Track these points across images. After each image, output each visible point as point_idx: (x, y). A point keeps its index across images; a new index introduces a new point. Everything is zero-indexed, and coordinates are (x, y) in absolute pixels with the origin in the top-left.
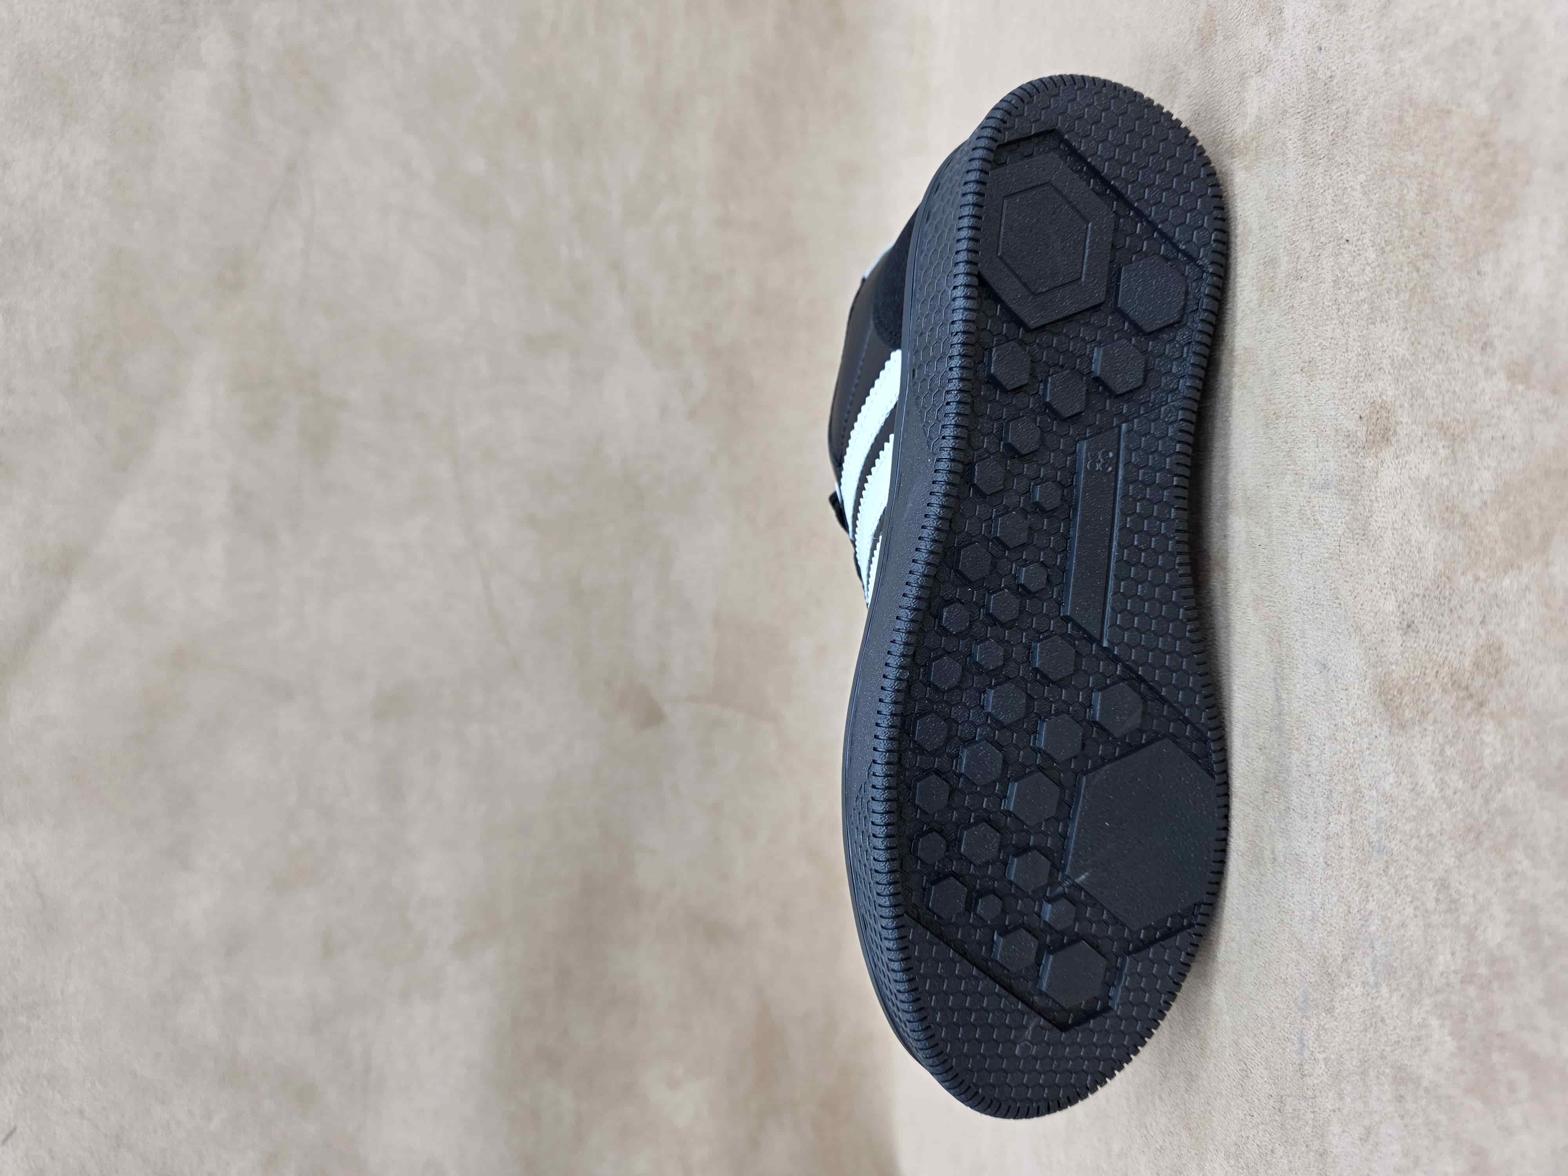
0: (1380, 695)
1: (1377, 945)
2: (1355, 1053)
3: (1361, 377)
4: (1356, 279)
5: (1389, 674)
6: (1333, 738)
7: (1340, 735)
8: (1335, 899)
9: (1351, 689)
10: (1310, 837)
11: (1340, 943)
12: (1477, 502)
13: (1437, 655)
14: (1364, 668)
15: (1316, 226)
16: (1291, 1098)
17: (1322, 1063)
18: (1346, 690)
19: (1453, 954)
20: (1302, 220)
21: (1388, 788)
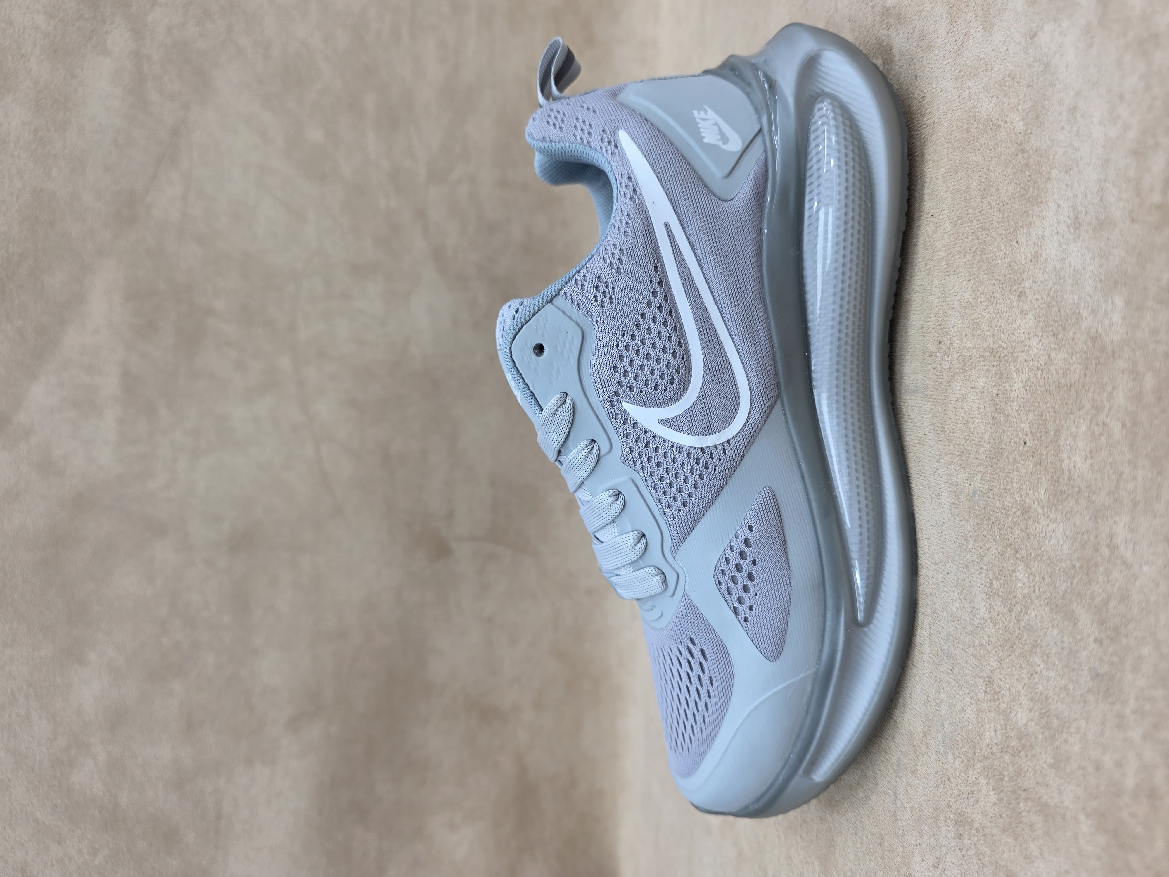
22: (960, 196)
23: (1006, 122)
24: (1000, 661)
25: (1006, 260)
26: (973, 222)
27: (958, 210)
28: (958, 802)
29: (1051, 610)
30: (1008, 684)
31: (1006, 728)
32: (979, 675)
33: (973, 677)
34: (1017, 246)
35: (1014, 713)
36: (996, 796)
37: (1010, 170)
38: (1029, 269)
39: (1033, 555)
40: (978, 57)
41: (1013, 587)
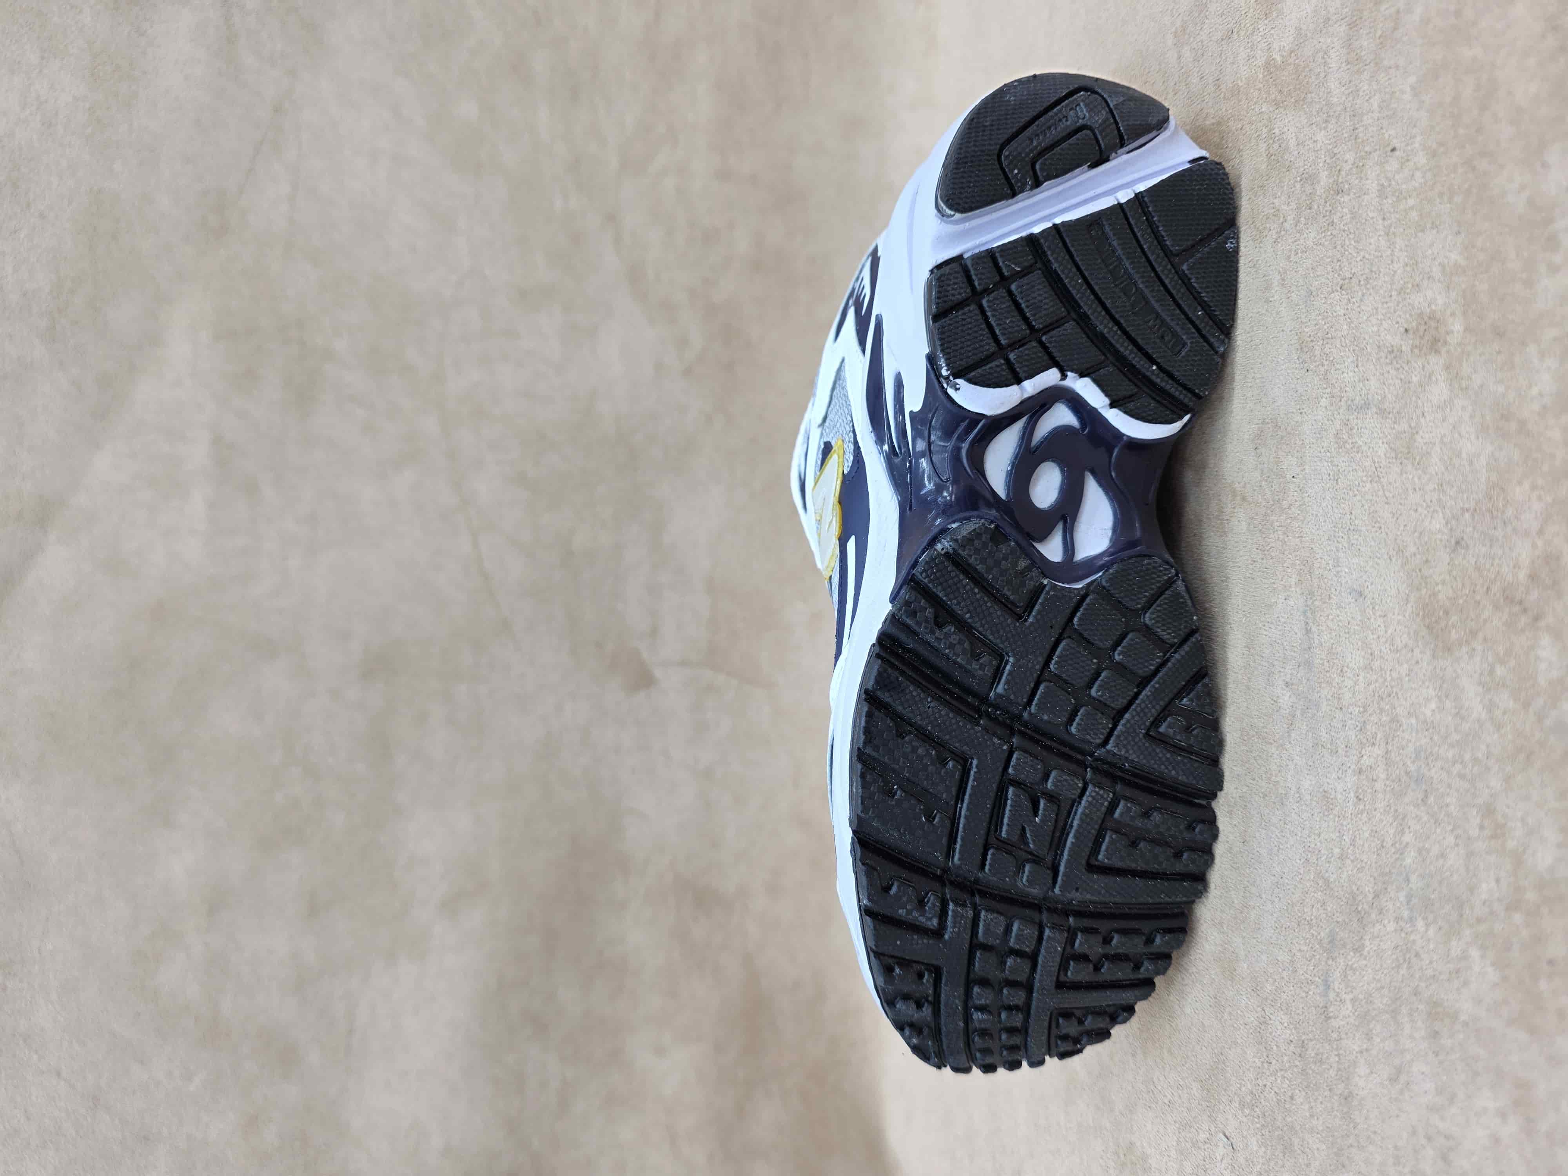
0: (1423, 618)
1: (1413, 878)
2: (1385, 991)
3: (1408, 288)
4: (1404, 186)
5: (1435, 594)
6: (1368, 668)
7: (1376, 664)
8: (1367, 835)
9: (1390, 615)
10: (1341, 771)
11: (1372, 879)
12: (1536, 407)
13: (1489, 571)
14: (1407, 592)
15: (1361, 135)
16: (1313, 1043)
17: (1348, 1002)
18: (1385, 616)
19: (1498, 881)
20: (1344, 131)
21: (1428, 713)
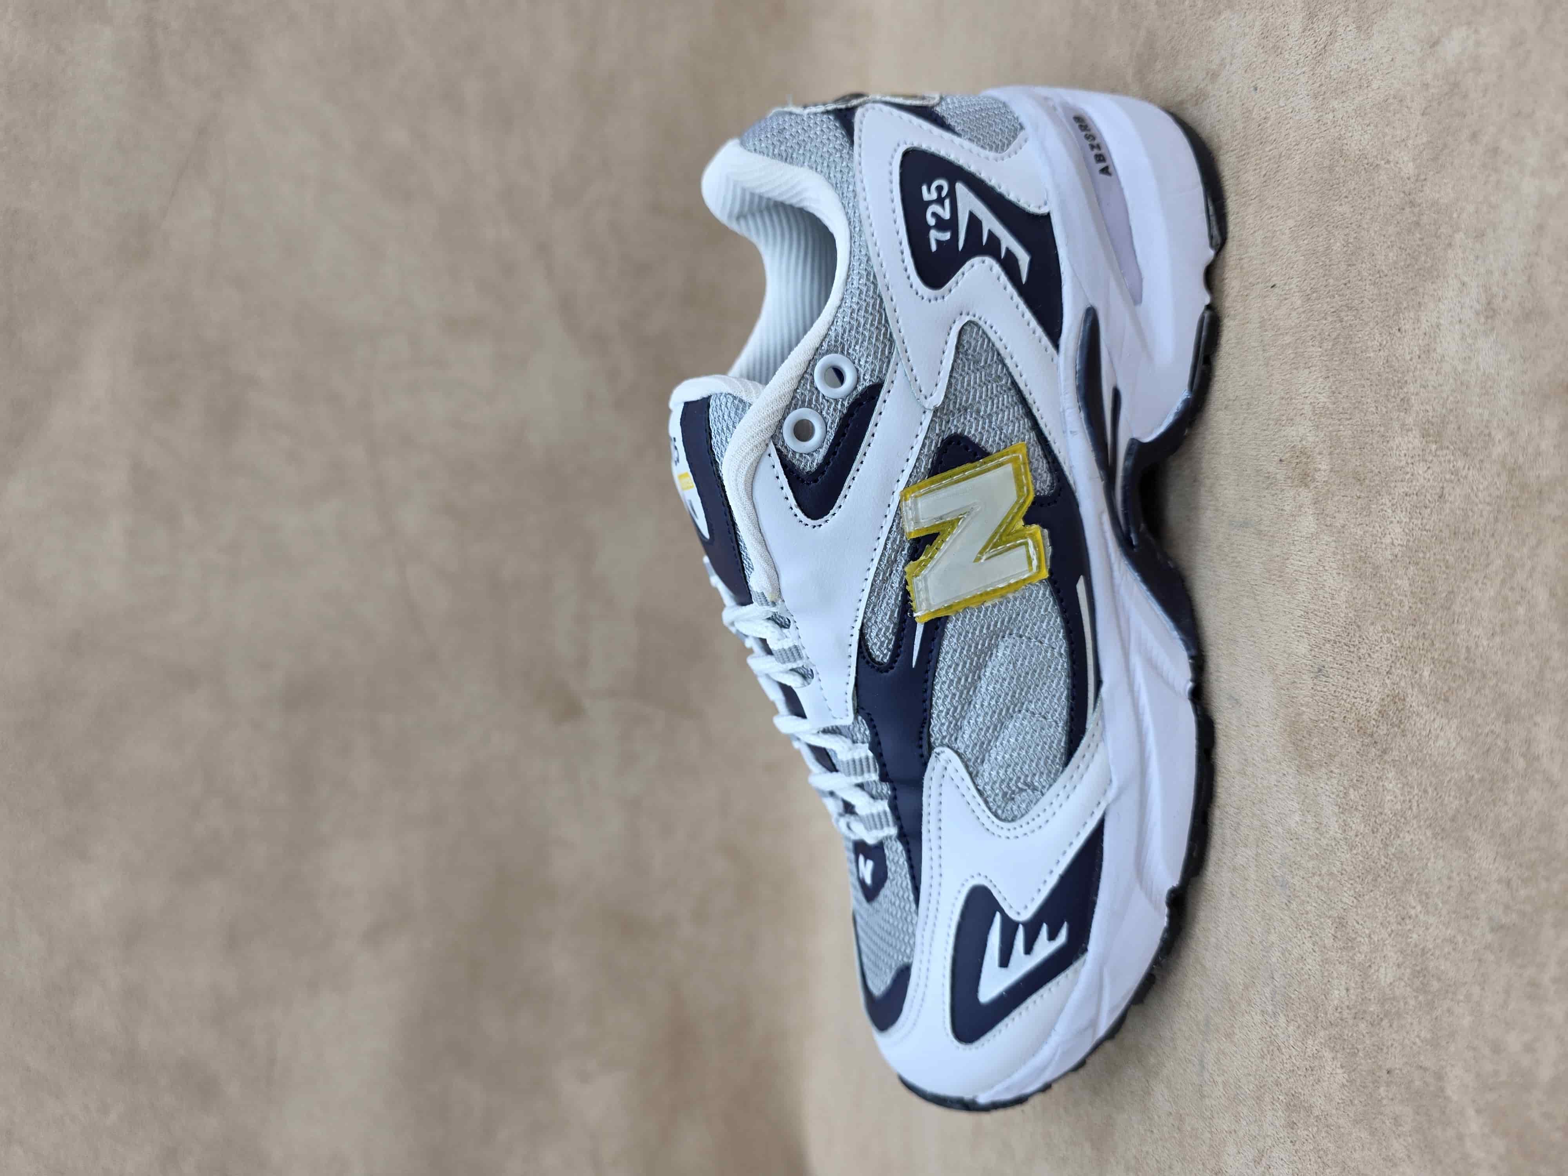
22: (1316, 260)
23: (1388, 162)
24: (1358, 896)
25: (1381, 353)
26: (1334, 297)
27: (1313, 279)
28: (1291, 1080)
29: (1435, 835)
30: (1368, 928)
31: (1363, 987)
32: (1327, 913)
33: (1318, 915)
34: (1399, 334)
35: (1374, 967)
36: (1346, 1075)
37: (1391, 229)
38: (1416, 368)
39: (1409, 759)
40: (1348, 67)
41: (1379, 800)
